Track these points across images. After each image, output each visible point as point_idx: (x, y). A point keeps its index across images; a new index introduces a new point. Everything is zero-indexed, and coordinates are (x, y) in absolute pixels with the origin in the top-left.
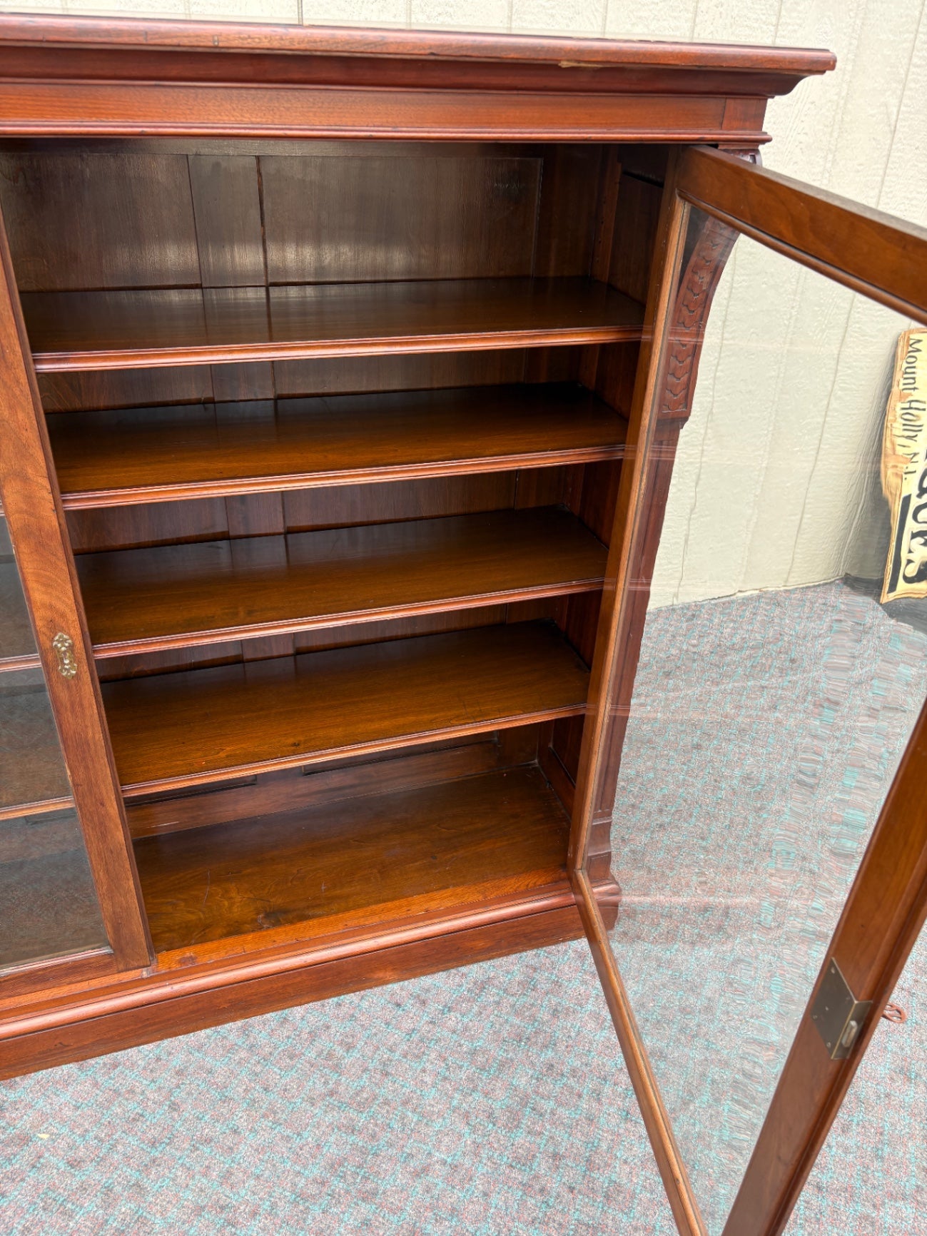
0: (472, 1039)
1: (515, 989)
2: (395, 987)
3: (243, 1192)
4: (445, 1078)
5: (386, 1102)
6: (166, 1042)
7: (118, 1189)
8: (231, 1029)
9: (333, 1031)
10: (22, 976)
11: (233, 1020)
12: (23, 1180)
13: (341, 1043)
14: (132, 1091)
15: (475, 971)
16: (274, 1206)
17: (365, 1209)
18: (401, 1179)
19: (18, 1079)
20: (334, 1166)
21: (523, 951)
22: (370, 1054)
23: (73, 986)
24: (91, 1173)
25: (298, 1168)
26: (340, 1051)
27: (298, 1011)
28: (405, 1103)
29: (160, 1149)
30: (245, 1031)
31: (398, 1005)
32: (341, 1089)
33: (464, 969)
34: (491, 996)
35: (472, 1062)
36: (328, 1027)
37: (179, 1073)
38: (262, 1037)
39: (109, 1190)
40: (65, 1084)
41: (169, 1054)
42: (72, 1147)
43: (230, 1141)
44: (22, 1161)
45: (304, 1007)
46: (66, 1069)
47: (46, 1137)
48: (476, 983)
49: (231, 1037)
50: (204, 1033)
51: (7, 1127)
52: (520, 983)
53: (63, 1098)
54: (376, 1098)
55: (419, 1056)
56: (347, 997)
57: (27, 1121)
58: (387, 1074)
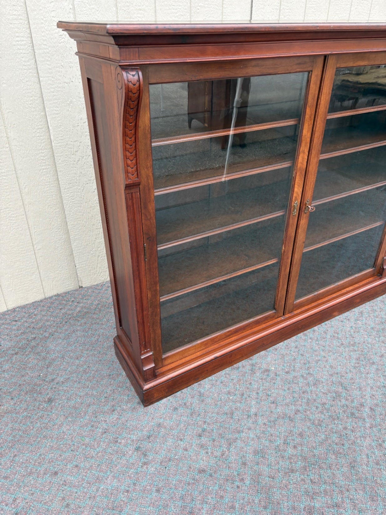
0: (369, 325)
1: (371, 312)
2: (337, 318)
3: (339, 369)
4: (370, 335)
6: (285, 341)
7: (305, 375)
8: (301, 335)
9: (329, 330)
10: (255, 322)
11: (300, 333)
12: (276, 379)
13: (334, 333)
14: (286, 354)
15: (356, 310)
16: (350, 371)
17: (375, 366)
18: (379, 358)
19: (251, 357)
20: (358, 359)
21: (366, 303)
22: (344, 334)
23: (266, 324)
24: (293, 374)
25: (349, 361)
26: (336, 335)
27: (316, 328)
28: (364, 342)
29: (308, 364)
30: (305, 335)
31: (342, 322)
32: (344, 343)
33: (353, 310)
34: (366, 315)
35: (374, 330)
36: (328, 330)
37: (296, 347)
38: (311, 336)
39: (302, 376)
40: (266, 356)
41: (289, 344)
42: (283, 369)
43: (325, 359)
44: (272, 375)
45: (317, 327)
46: (263, 353)
47: (273, 368)
48: (359, 313)
49: (302, 337)
50: (294, 338)
51: (259, 369)
52: (371, 310)
53: (269, 359)
54: (355, 343)
55: (358, 332)
56: (327, 322)
57: (264, 366)
58: (353, 337)
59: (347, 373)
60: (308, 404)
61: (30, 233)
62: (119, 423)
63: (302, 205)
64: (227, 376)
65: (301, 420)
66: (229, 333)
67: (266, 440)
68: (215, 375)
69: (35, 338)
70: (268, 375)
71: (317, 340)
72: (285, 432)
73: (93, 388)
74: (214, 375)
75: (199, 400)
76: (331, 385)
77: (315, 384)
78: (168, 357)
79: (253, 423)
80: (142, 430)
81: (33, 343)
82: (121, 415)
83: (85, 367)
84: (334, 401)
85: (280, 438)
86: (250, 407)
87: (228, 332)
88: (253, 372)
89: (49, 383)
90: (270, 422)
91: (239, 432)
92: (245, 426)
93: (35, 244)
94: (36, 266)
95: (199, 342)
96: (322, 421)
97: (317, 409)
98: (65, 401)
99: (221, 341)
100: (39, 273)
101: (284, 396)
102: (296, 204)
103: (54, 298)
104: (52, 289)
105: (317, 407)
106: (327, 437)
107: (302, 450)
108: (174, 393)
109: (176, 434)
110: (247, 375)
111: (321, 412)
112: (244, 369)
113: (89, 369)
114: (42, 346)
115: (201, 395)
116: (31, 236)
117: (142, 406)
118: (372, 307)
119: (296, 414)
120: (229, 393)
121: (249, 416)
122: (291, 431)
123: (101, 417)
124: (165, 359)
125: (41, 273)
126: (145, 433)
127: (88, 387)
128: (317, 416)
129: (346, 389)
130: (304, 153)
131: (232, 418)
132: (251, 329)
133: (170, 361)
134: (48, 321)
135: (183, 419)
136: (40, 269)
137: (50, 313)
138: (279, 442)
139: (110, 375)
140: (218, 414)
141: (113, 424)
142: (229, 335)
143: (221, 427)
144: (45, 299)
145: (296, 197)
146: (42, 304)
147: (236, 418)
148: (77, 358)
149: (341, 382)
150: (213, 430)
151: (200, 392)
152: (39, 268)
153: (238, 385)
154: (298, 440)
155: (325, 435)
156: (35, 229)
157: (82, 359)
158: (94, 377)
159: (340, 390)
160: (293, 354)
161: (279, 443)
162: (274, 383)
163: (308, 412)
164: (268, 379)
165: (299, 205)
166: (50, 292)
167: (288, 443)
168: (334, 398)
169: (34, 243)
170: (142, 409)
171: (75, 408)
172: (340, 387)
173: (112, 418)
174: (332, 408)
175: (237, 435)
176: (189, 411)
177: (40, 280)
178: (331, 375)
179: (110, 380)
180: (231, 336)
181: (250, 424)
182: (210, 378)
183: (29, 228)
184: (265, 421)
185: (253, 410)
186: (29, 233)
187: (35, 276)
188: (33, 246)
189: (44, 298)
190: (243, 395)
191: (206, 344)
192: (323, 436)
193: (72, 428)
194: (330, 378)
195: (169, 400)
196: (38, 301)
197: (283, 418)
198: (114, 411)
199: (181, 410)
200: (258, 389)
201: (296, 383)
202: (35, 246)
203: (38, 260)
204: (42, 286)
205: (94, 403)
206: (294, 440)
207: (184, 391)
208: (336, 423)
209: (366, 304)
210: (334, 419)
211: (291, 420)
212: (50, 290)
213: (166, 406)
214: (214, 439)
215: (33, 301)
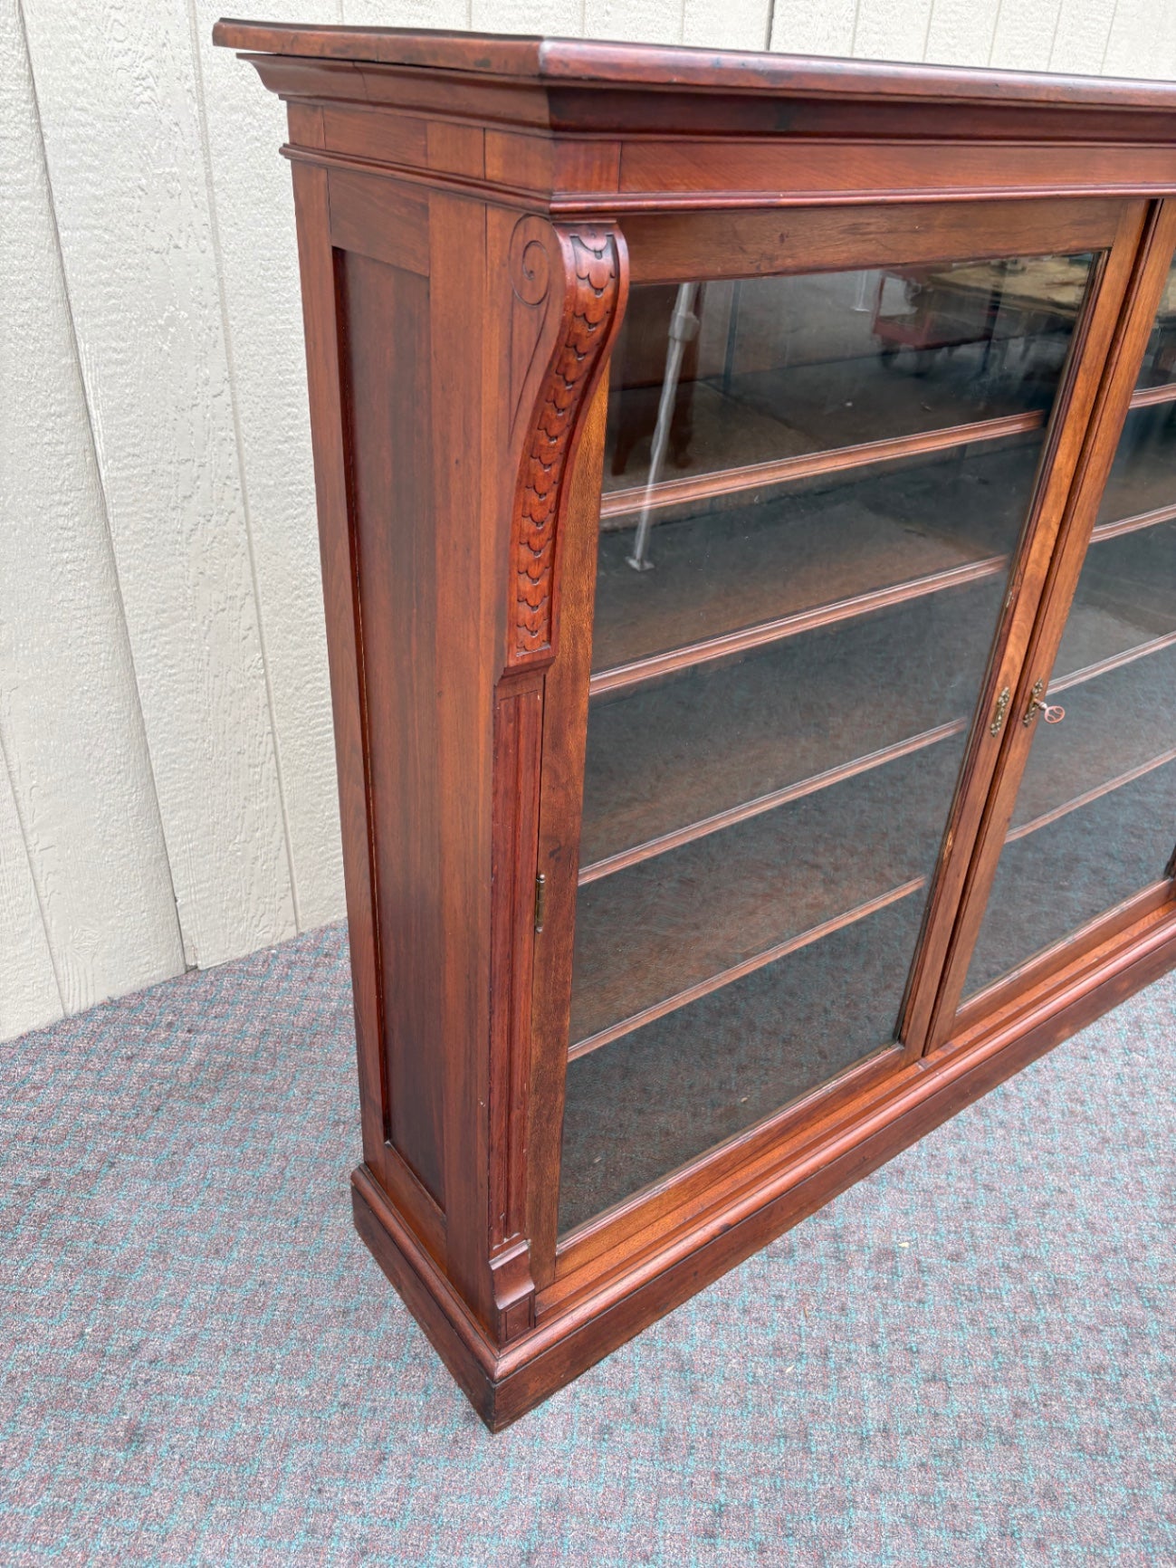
1: (1165, 1021)
2: (1066, 1044)
3: (1117, 1234)
5: (1157, 1135)
6: (924, 1140)
7: (1014, 1265)
8: (967, 1113)
9: (1053, 1092)
12: (925, 1285)
13: (1072, 1100)
14: (937, 1187)
15: (1119, 1015)
16: (1153, 1237)
19: (825, 1208)
21: (1143, 988)
22: (1103, 1102)
23: (873, 1093)
24: (975, 1261)
25: (1139, 1203)
26: (1079, 1108)
27: (1008, 1085)
29: (1014, 1223)
30: (981, 1112)
31: (1085, 1058)
32: (1109, 1134)
33: (1111, 1015)
34: (1152, 1031)
36: (1048, 1092)
37: (963, 1161)
38: (1001, 1114)
39: (1007, 1268)
40: (872, 1199)
41: (937, 1149)
42: (938, 1246)
43: (1064, 1200)
44: (907, 1272)
45: (1011, 1080)
46: (860, 1187)
47: (906, 1245)
48: (1129, 1024)
49: (975, 1121)
50: (949, 1124)
51: (861, 1250)
52: (1165, 1015)
53: (885, 1210)
54: (1144, 1133)
55: (1144, 1093)
56: (1038, 1063)
57: (874, 1238)
58: (1133, 1114)
59: (1144, 1247)
60: (1047, 1372)
61: (15, 792)
62: (410, 1507)
63: (1019, 701)
64: (760, 1284)
65: (1040, 1438)
66: (765, 1138)
67: (940, 1529)
68: (717, 1282)
69: (45, 1181)
70: (894, 1272)
71: (1022, 1130)
72: (995, 1489)
73: (291, 1372)
74: (713, 1286)
75: (680, 1389)
76: (1106, 1295)
77: (1054, 1297)
78: (575, 1249)
79: (884, 1467)
80: (499, 1532)
81: (41, 1205)
82: (410, 1476)
83: (249, 1284)
84: (1126, 1354)
85: (985, 1516)
86: (862, 1402)
87: (763, 1135)
88: (841, 1261)
89: (124, 1363)
90: (940, 1456)
91: (842, 1506)
92: (858, 1481)
93: (33, 831)
94: (35, 906)
95: (672, 1181)
96: (1107, 1436)
97: (1081, 1391)
98: (194, 1435)
99: (739, 1167)
100: (43, 934)
101: (963, 1348)
102: (1004, 697)
103: (100, 1015)
104: (90, 984)
105: (1080, 1385)
106: (1134, 1494)
107: (1066, 1552)
108: (588, 1368)
109: (623, 1534)
110: (823, 1275)
111: (1097, 1403)
112: (809, 1256)
113: (267, 1294)
114: (76, 1212)
115: (683, 1367)
116: (16, 801)
117: (484, 1431)
118: (1166, 1001)
119: (1016, 1415)
120: (778, 1351)
121: (864, 1440)
122: (1015, 1484)
123: (338, 1491)
124: (565, 1255)
125: (53, 931)
126: (512, 1542)
127: (272, 1368)
128: (1085, 1418)
129: (1155, 1308)
130: (1048, 528)
131: (807, 1451)
132: (827, 1115)
133: (577, 1259)
134: (86, 1107)
135: (637, 1471)
136: (48, 918)
137: (91, 1077)
138: (985, 1530)
139: (346, 1313)
140: (755, 1438)
141: (388, 1516)
142: (765, 1146)
143: (776, 1491)
144: (66, 1020)
145: (1006, 676)
146: (57, 1041)
147: (820, 1448)
148: (217, 1251)
149: (1134, 1283)
150: (751, 1507)
151: (677, 1355)
152: (47, 912)
153: (802, 1317)
154: (1044, 1516)
155: (1126, 1487)
156: (33, 778)
157: (235, 1255)
158: (289, 1325)
159: (1139, 1313)
160: (958, 1185)
161: (984, 1537)
162: (920, 1301)
163: (1056, 1406)
164: (899, 1287)
165: (1011, 699)
166: (83, 995)
167: (1013, 1534)
168: (1125, 1342)
169: (29, 826)
170: (482, 1442)
171: (232, 1458)
172: (1136, 1302)
173: (379, 1489)
174: (1128, 1381)
175: (838, 1521)
176: (653, 1436)
177: (46, 956)
178: (1098, 1258)
179: (349, 1332)
180: (769, 1147)
181: (872, 1472)
182: (702, 1296)
183: (10, 773)
184: (921, 1454)
185: (874, 1416)
186: (10, 792)
187: (28, 942)
188: (25, 838)
189: (61, 1016)
190: (825, 1354)
191: (692, 1188)
192: (1122, 1493)
193: (236, 1545)
194: (1096, 1271)
195: (575, 1395)
196: (42, 1032)
197: (979, 1436)
198: (382, 1459)
199: (626, 1435)
200: (873, 1328)
201: (990, 1297)
202: (32, 839)
203: (42, 885)
204: (53, 979)
205: (302, 1434)
206: (1029, 1518)
207: (623, 1353)
208: (1152, 1439)
209: (1145, 991)
210: (1142, 1424)
211: (1008, 1442)
212: (83, 987)
213: (570, 1422)
214: (761, 1544)
215: (23, 1030)
